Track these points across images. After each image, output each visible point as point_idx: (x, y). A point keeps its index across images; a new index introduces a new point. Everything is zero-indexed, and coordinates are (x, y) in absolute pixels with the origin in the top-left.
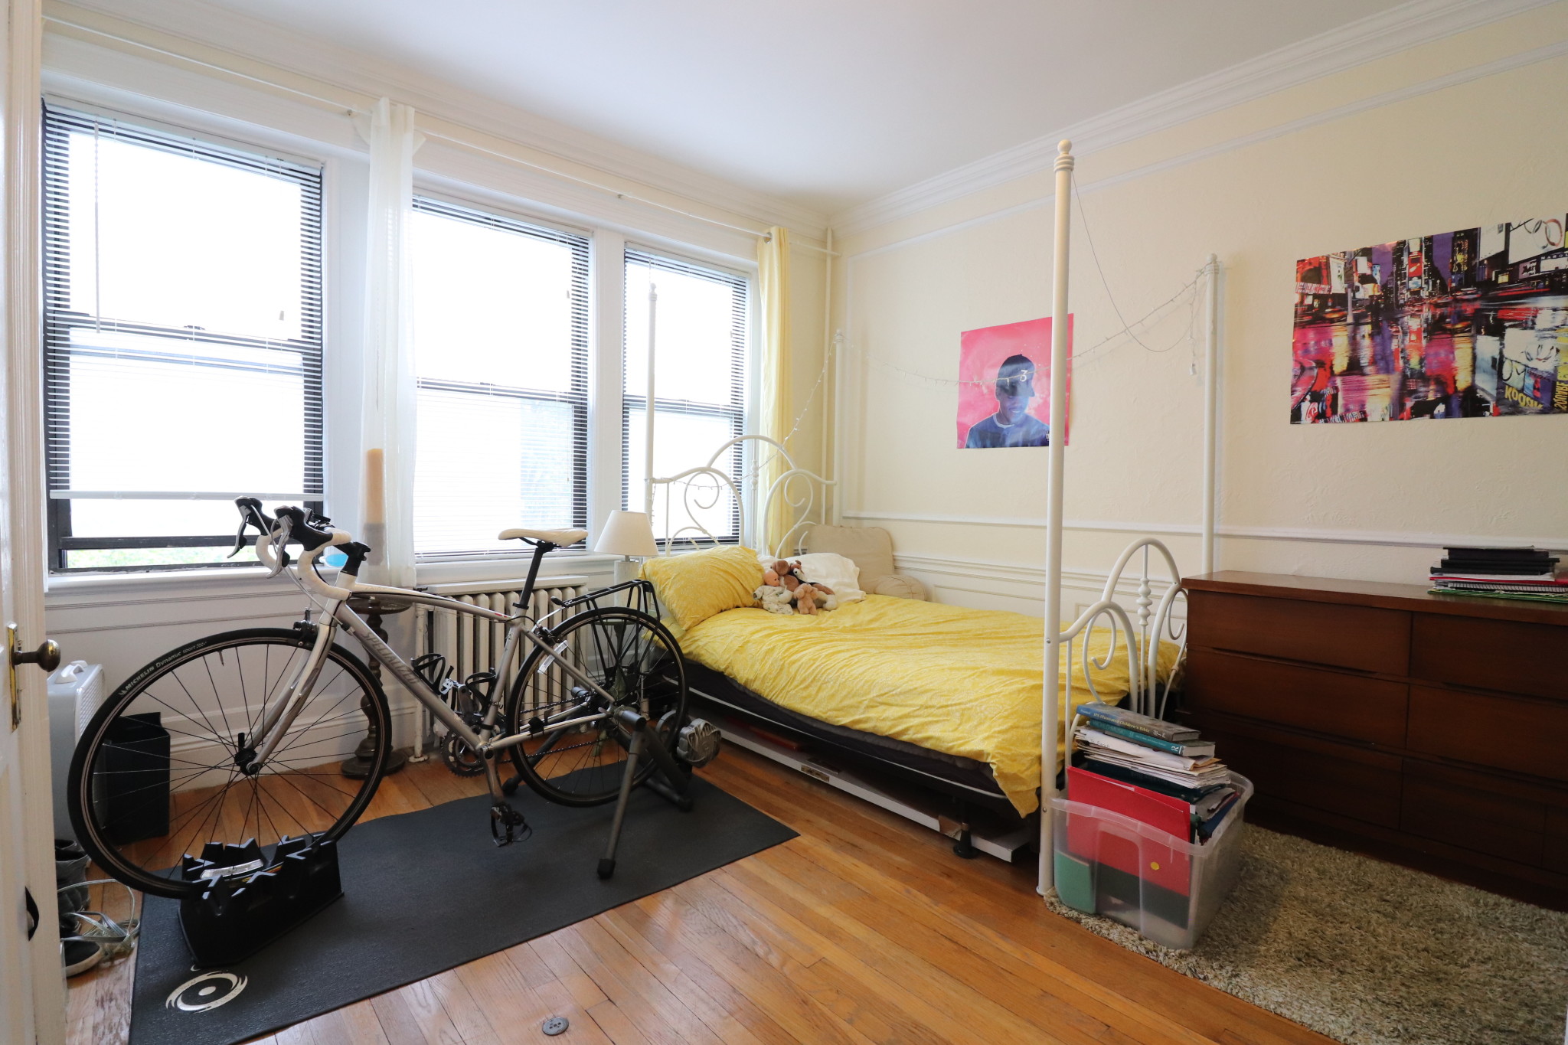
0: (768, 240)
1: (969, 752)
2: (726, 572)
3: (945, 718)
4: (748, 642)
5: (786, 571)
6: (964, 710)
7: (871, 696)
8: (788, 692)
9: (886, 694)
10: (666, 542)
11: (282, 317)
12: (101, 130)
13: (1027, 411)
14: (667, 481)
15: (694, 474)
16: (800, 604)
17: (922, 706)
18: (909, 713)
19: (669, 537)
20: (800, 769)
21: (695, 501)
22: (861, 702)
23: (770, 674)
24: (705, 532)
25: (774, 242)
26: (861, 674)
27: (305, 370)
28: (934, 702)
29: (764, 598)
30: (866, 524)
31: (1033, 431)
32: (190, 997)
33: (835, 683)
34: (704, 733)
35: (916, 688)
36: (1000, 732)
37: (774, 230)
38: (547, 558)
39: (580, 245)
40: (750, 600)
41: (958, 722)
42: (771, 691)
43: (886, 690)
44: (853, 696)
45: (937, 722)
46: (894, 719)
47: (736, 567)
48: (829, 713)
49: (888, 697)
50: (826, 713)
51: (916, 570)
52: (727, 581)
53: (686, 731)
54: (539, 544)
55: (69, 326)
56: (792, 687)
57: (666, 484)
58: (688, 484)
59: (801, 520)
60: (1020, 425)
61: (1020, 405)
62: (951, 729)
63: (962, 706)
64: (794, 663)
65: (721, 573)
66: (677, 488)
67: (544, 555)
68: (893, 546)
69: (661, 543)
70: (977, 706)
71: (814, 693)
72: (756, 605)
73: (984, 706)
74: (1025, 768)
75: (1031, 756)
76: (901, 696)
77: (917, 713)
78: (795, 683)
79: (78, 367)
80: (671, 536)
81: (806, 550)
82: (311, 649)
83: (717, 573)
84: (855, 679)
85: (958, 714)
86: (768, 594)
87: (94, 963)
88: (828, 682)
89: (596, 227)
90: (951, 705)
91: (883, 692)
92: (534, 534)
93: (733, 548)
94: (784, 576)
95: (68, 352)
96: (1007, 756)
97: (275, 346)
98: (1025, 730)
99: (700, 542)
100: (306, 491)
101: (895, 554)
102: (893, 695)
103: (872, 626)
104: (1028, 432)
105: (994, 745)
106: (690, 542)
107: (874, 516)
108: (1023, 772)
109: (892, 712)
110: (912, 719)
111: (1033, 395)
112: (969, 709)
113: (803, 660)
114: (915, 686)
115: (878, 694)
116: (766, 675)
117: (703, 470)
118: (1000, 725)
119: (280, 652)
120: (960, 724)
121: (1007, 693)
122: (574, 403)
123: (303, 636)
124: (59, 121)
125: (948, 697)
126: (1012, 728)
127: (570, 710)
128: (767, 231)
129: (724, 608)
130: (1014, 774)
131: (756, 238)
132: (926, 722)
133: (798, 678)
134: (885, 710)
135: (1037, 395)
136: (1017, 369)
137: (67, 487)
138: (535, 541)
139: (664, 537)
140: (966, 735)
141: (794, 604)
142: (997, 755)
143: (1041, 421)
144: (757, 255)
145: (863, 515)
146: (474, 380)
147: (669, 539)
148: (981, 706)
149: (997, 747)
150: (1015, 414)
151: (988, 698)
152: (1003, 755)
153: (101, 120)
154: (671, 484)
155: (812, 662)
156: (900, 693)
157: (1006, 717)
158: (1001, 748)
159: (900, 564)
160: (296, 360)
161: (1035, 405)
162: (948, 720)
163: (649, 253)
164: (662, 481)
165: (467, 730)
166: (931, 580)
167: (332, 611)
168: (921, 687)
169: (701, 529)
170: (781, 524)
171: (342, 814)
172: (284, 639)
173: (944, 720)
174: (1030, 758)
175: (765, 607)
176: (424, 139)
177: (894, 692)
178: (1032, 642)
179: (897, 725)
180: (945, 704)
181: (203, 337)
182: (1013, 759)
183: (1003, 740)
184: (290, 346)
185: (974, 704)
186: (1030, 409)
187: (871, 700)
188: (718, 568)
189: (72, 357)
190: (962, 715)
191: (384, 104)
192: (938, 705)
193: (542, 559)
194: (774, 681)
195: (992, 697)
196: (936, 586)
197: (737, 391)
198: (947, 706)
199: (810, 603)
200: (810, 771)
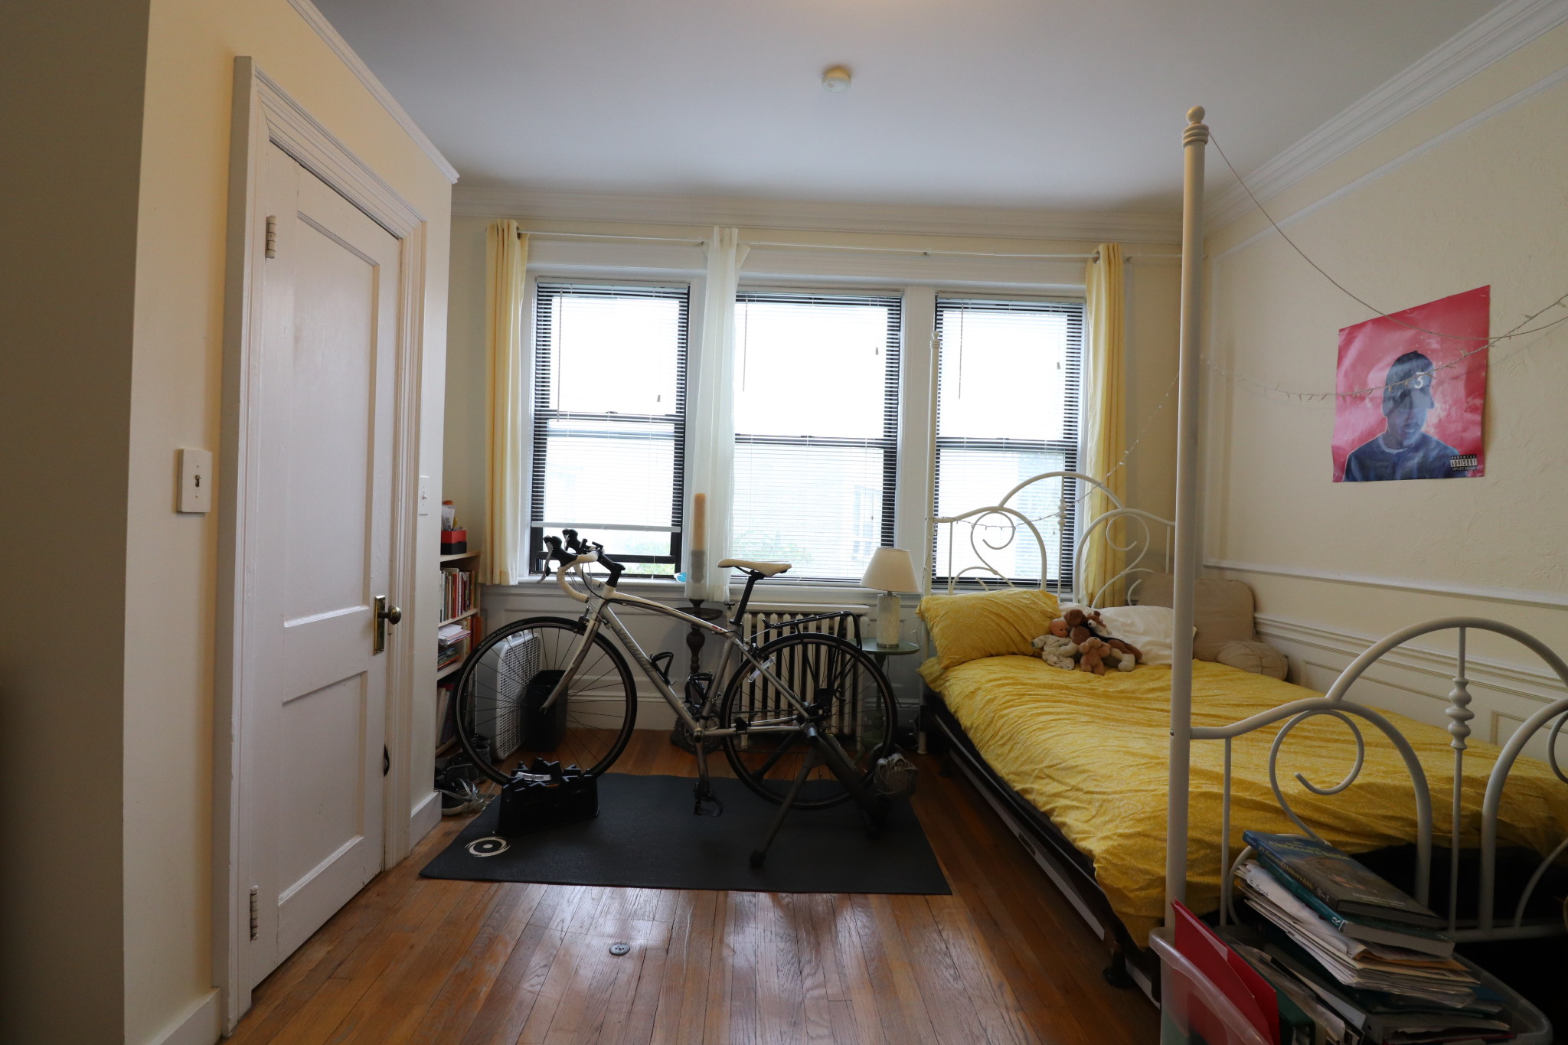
0: (1096, 260)
1: (1084, 849)
2: (999, 615)
3: (1086, 806)
4: (979, 689)
5: (1079, 621)
6: (1104, 801)
7: (1041, 766)
8: (990, 746)
9: (1053, 766)
10: (949, 580)
11: (659, 400)
12: (564, 292)
13: (1423, 429)
14: (951, 520)
15: (984, 513)
16: (1083, 660)
17: (1073, 787)
18: (1061, 792)
19: (952, 576)
20: (1017, 835)
21: (984, 541)
22: (1034, 770)
23: (983, 724)
24: (995, 573)
25: (1102, 262)
26: (1044, 740)
27: (675, 436)
28: (1084, 786)
29: (1045, 648)
30: (1229, 575)
31: (1434, 454)
32: (479, 848)
33: (1023, 745)
34: (896, 768)
35: (1077, 766)
36: (1121, 835)
37: (1101, 248)
38: (758, 585)
39: (894, 304)
40: (1030, 649)
41: (1094, 813)
42: (979, 742)
43: (1055, 762)
44: (1031, 763)
45: (1078, 808)
46: (1049, 796)
47: (1014, 612)
48: (1011, 777)
49: (1054, 770)
50: (1008, 775)
51: (1283, 638)
52: (998, 625)
53: (882, 761)
54: (752, 572)
55: (547, 419)
56: (993, 742)
57: (949, 524)
58: (975, 524)
59: (1131, 567)
60: (1416, 448)
61: (1415, 421)
62: (1084, 819)
63: (1105, 797)
64: (1003, 716)
65: (993, 617)
66: (962, 528)
67: (756, 582)
68: (1256, 607)
69: (942, 581)
70: (1117, 799)
71: (1007, 751)
72: (1037, 654)
73: (1124, 802)
74: (1137, 887)
75: (1153, 875)
76: (1064, 772)
77: (1068, 794)
78: (997, 738)
79: (552, 443)
80: (954, 574)
81: (1137, 601)
82: (583, 635)
83: (986, 616)
84: (1038, 744)
85: (1097, 804)
86: (1052, 645)
87: (458, 811)
88: (1019, 743)
89: (906, 285)
90: (1097, 793)
91: (1051, 764)
92: (747, 565)
93: (1025, 592)
94: (1076, 626)
95: (546, 435)
96: (1115, 865)
97: (656, 420)
98: (1157, 842)
99: (990, 583)
100: (673, 525)
101: (1257, 615)
102: (1058, 769)
103: (1146, 696)
104: (1425, 457)
105: (1104, 848)
106: (977, 582)
107: (1237, 567)
108: (1132, 891)
109: (1052, 787)
110: (1061, 800)
111: (1432, 405)
112: (1109, 801)
113: (1011, 716)
114: (1077, 763)
115: (1048, 764)
116: (979, 724)
117: (993, 510)
118: (1126, 828)
119: (567, 635)
120: (1094, 817)
121: (1161, 793)
122: (884, 448)
123: (579, 627)
124: (547, 292)
125: (1098, 783)
126: (1139, 834)
127: (783, 719)
128: (1095, 251)
129: (993, 652)
130: (1118, 889)
131: (1085, 260)
132: (1069, 806)
133: (1000, 734)
134: (1047, 784)
135: (1437, 405)
136: (1410, 371)
137: (542, 520)
138: (749, 570)
139: (947, 575)
140: (1093, 829)
141: (1077, 658)
142: (1101, 860)
143: (1442, 443)
144: (1085, 277)
145: (1225, 564)
146: (796, 432)
147: (953, 578)
148: (1122, 800)
149: (1107, 851)
150: (1409, 433)
151: (1135, 793)
152: (1110, 862)
153: (564, 286)
154: (954, 523)
155: (1016, 719)
156: (1064, 769)
157: (1140, 821)
158: (1112, 854)
159: (1265, 629)
160: (670, 428)
161: (1435, 420)
162: (1087, 809)
163: (962, 299)
164: (944, 520)
165: (688, 716)
166: (1300, 654)
167: (597, 610)
168: (1083, 765)
169: (991, 570)
170: (1105, 570)
171: (602, 758)
172: (568, 627)
173: (1084, 808)
174: (1148, 877)
175: (1044, 657)
176: (749, 249)
177: (1059, 766)
178: (1319, 747)
179: (1050, 803)
180: (1092, 789)
181: (614, 417)
182: (1125, 871)
183: (1119, 845)
184: (667, 419)
185: (1116, 796)
186: (1429, 426)
187: (1041, 770)
188: (990, 611)
189: (549, 438)
190: (1101, 806)
191: (716, 229)
192: (1086, 790)
193: (754, 586)
194: (983, 733)
195: (1139, 794)
196: (1308, 663)
197: (1070, 425)
198: (1092, 793)
199: (1096, 660)
200: (1023, 840)
